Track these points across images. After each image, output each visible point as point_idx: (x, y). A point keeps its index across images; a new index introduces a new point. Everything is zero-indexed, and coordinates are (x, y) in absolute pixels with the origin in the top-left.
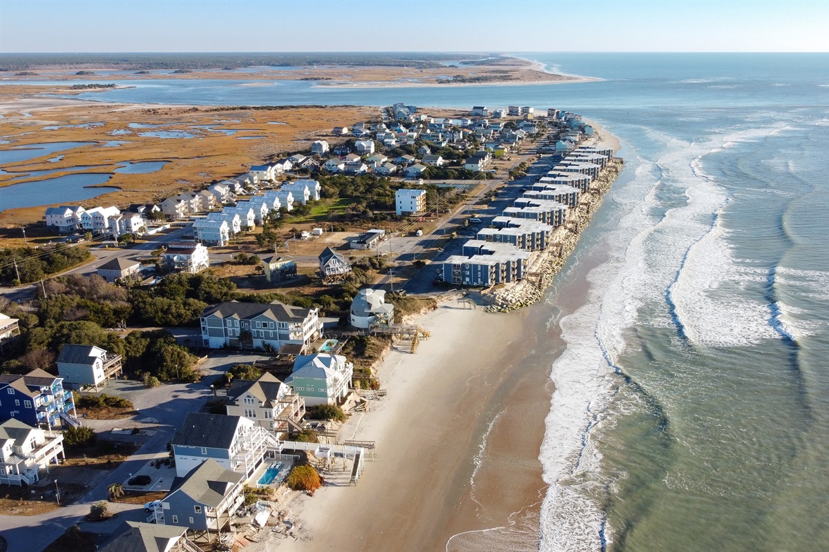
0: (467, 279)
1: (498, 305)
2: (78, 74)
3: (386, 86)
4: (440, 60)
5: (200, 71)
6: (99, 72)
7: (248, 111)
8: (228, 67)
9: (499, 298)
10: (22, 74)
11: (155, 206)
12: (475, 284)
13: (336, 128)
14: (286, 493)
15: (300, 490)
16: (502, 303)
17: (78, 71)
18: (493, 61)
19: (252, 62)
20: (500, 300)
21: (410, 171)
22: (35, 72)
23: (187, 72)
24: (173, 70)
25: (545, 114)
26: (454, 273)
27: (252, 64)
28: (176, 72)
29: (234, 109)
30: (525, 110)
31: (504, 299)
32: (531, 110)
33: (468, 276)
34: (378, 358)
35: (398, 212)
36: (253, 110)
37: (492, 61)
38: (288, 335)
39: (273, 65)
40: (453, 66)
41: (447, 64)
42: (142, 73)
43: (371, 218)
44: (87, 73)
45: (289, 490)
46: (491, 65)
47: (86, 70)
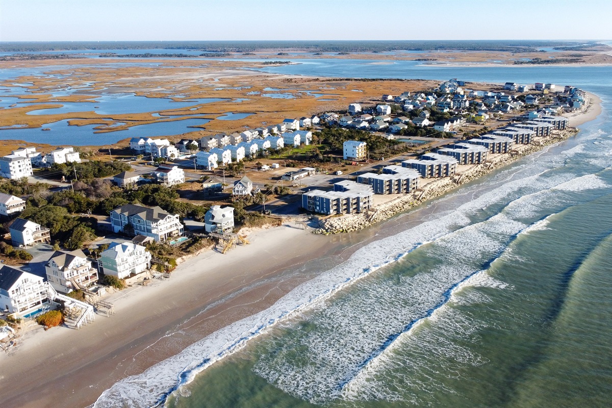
0: (318, 208)
1: (325, 229)
2: (279, 54)
3: (470, 66)
4: (536, 46)
5: (354, 54)
6: (291, 53)
7: (350, 81)
8: (376, 51)
9: (328, 224)
10: (246, 54)
11: (194, 141)
12: (322, 212)
13: (384, 95)
14: (32, 325)
15: (42, 325)
16: (329, 228)
17: (279, 52)
18: (579, 46)
19: (396, 47)
20: (328, 226)
21: (393, 128)
22: (254, 53)
23: (347, 54)
24: (338, 53)
25: (563, 90)
26: (309, 202)
27: (395, 49)
28: (339, 54)
29: (341, 80)
30: (548, 87)
31: (331, 226)
32: (553, 87)
33: (318, 206)
34: (193, 253)
35: (345, 156)
36: (353, 81)
37: (586, 47)
38: (151, 230)
39: (410, 50)
40: (543, 51)
41: (539, 49)
42: (318, 54)
43: (320, 160)
44: (284, 54)
45: (36, 324)
46: (576, 50)
47: (283, 52)
